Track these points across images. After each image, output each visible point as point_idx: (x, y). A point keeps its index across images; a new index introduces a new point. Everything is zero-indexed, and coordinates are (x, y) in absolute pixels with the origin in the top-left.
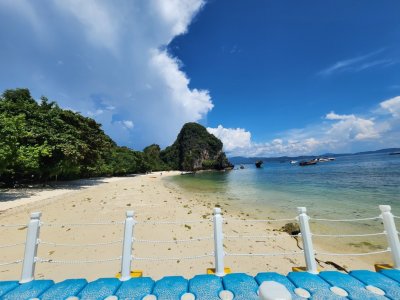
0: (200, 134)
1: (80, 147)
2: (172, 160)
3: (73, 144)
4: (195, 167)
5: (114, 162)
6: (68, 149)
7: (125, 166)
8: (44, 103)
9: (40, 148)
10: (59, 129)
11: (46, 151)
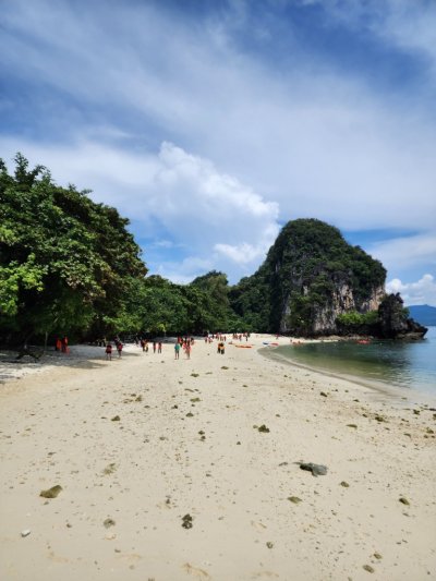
0: (325, 247)
1: (97, 268)
2: (254, 308)
3: (83, 261)
4: (318, 327)
5: (142, 309)
6: (75, 273)
7: (164, 318)
8: (21, 170)
9: (22, 269)
10: (55, 228)
11: (31, 276)
